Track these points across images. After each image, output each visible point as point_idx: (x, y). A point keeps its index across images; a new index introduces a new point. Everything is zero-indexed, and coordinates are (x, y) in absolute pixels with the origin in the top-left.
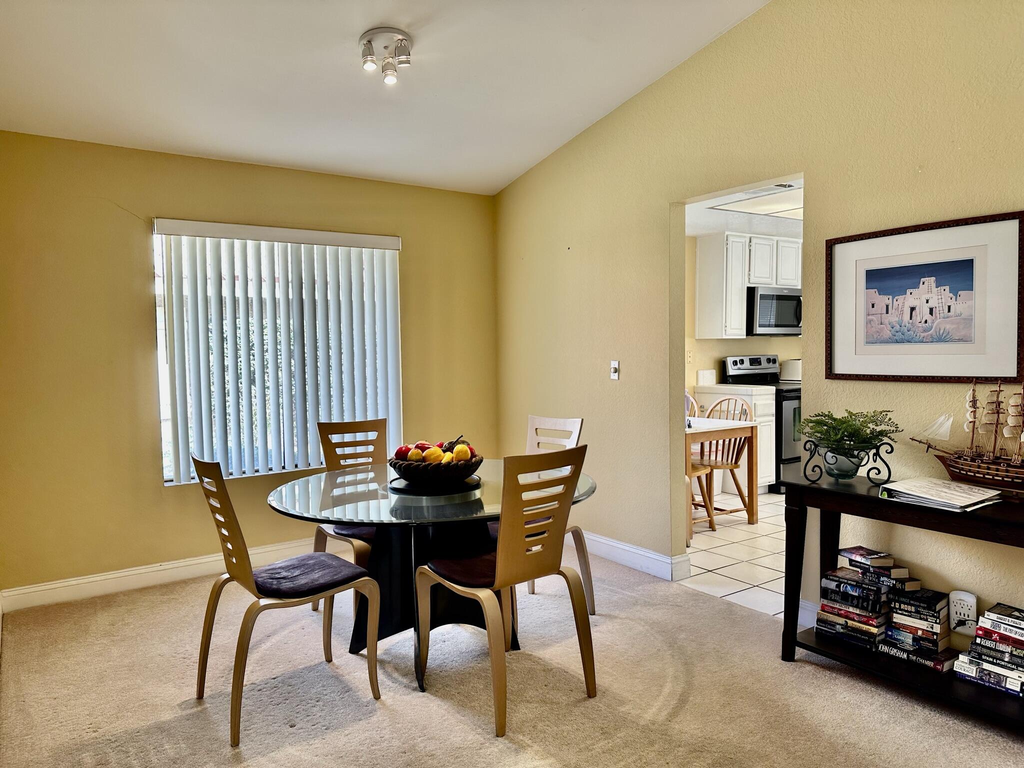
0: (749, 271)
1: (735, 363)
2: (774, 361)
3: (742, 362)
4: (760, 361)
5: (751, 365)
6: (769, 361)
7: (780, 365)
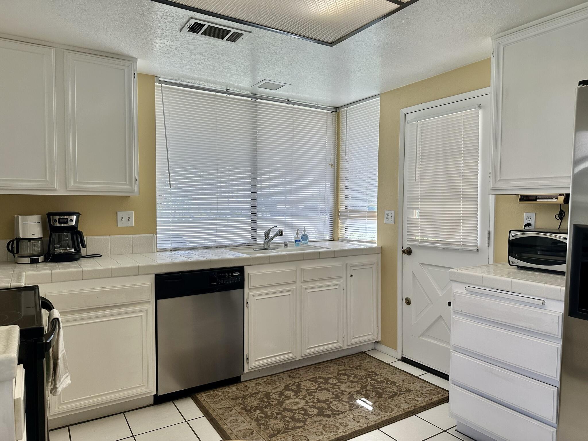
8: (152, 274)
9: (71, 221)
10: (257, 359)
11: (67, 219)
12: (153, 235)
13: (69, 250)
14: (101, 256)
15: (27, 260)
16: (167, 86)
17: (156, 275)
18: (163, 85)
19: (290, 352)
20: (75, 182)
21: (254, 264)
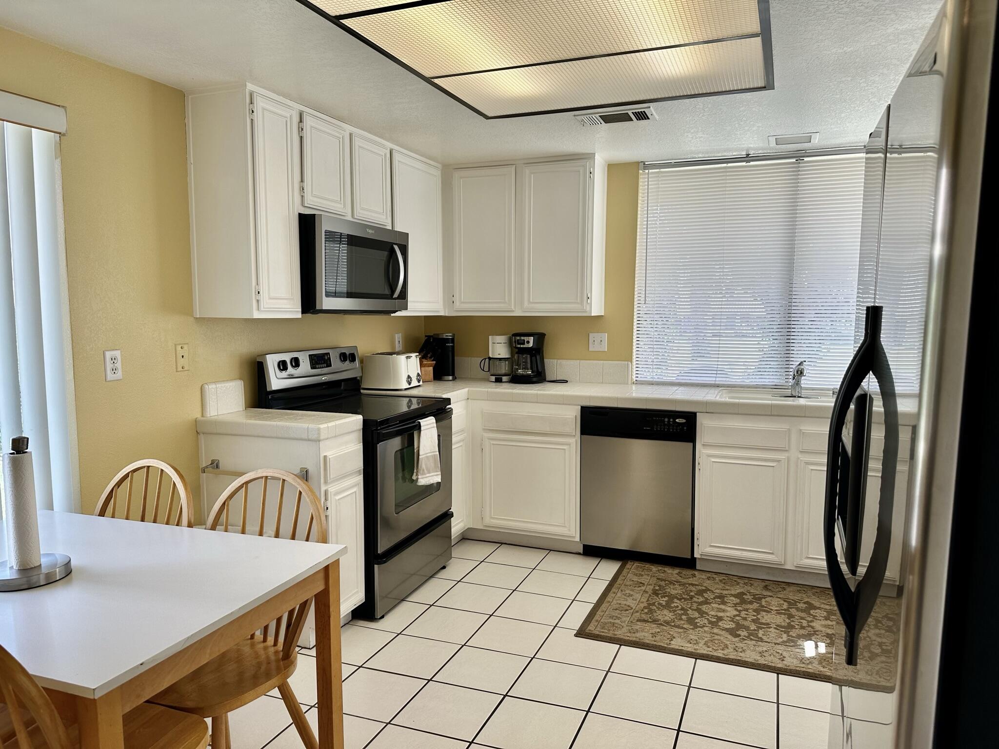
0: (302, 181)
1: (283, 365)
2: (352, 357)
3: (296, 363)
4: (329, 359)
5: (313, 367)
6: (344, 357)
7: (362, 362)
8: (578, 405)
9: (528, 342)
10: (712, 544)
11: (524, 340)
12: (627, 362)
13: (528, 373)
14: (567, 382)
15: (493, 379)
16: (658, 170)
17: (582, 408)
18: (650, 171)
19: (771, 552)
20: (529, 302)
21: (712, 411)
